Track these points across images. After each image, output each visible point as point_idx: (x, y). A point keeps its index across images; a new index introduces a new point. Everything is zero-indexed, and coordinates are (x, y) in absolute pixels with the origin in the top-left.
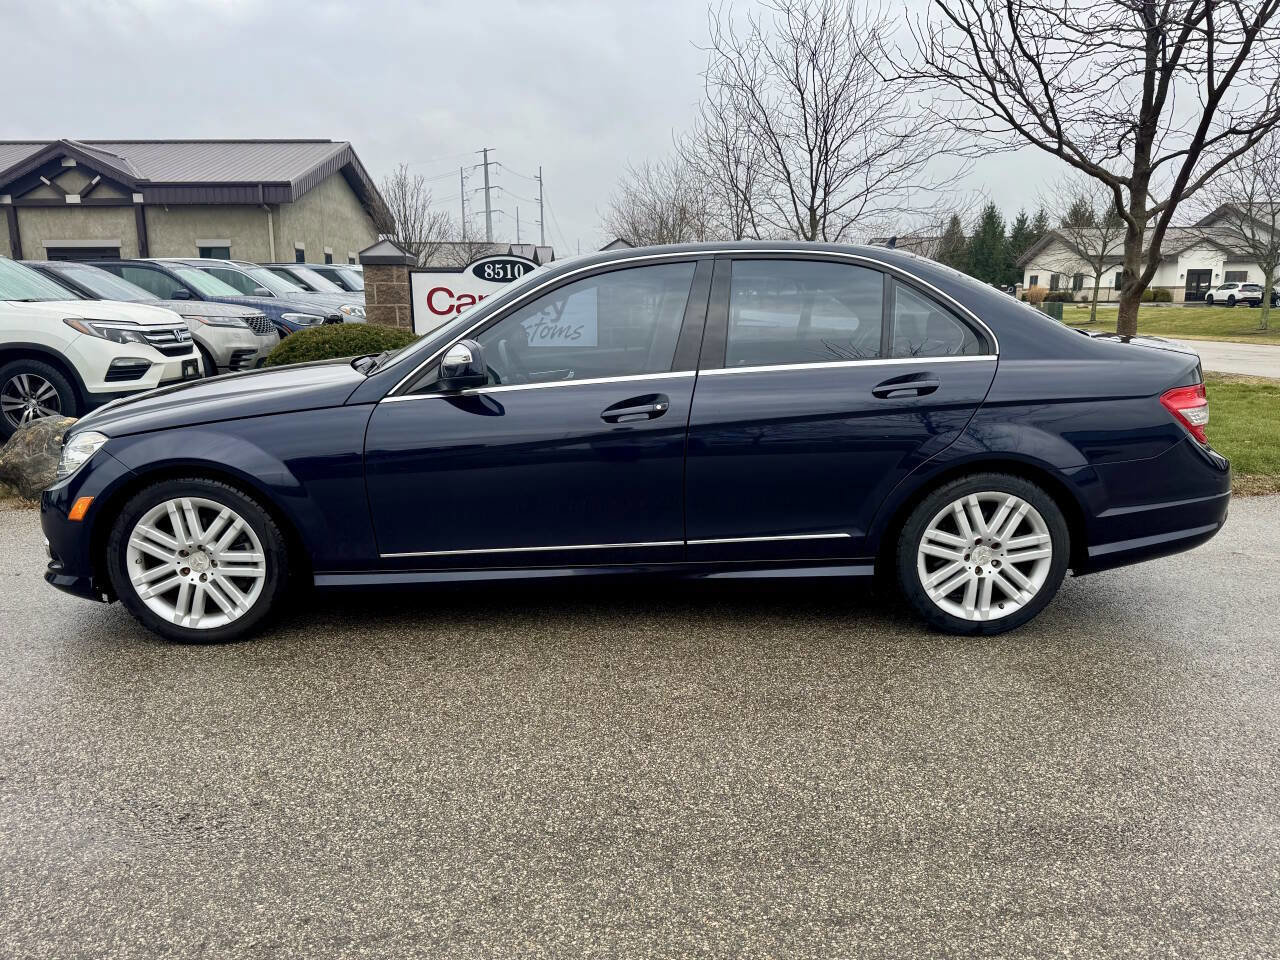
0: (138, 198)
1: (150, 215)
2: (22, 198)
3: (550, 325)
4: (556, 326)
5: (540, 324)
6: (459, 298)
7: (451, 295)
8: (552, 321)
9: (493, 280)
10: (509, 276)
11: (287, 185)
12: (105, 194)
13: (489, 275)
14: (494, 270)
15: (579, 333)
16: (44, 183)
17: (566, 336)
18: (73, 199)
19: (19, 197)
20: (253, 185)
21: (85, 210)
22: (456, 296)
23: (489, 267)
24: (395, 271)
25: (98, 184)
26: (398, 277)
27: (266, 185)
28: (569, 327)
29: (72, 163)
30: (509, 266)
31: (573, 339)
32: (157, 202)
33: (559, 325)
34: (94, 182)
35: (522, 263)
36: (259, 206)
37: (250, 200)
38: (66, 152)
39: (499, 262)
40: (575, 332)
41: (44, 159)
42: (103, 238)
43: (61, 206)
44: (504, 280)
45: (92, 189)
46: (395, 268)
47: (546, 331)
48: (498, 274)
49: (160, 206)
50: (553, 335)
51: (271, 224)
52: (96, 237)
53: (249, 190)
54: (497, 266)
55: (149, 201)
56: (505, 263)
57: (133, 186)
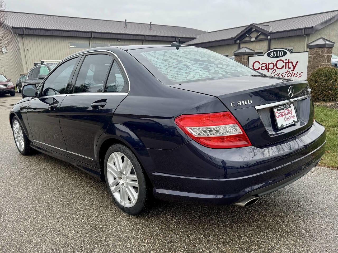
0: (269, 37)
1: (272, 42)
2: (242, 41)
3: (291, 72)
4: (293, 73)
5: (287, 72)
6: (262, 64)
7: (260, 63)
8: (292, 71)
9: (273, 57)
10: (278, 56)
11: (312, 28)
12: (261, 37)
13: (272, 55)
14: (273, 54)
15: (301, 75)
16: (247, 36)
17: (296, 76)
18: (253, 39)
19: (241, 41)
20: (301, 29)
21: (256, 42)
22: (261, 64)
23: (272, 53)
24: (243, 57)
25: (260, 34)
26: (244, 59)
27: (306, 29)
28: (297, 73)
29: (254, 30)
30: (278, 52)
31: (298, 77)
32: (274, 38)
33: (294, 72)
34: (259, 34)
35: (283, 51)
36: (303, 35)
37: (300, 34)
38: (253, 27)
39: (275, 51)
40: (299, 75)
41: (247, 29)
42: (259, 50)
43: (250, 42)
44: (277, 57)
45: (258, 36)
46: (243, 56)
47: (289, 74)
48: (275, 55)
49: (274, 39)
50: (291, 76)
51: (306, 41)
52: (258, 50)
53: (300, 31)
54: (274, 52)
55: (272, 38)
56: (277, 51)
57: (268, 34)
